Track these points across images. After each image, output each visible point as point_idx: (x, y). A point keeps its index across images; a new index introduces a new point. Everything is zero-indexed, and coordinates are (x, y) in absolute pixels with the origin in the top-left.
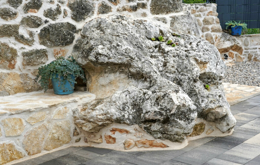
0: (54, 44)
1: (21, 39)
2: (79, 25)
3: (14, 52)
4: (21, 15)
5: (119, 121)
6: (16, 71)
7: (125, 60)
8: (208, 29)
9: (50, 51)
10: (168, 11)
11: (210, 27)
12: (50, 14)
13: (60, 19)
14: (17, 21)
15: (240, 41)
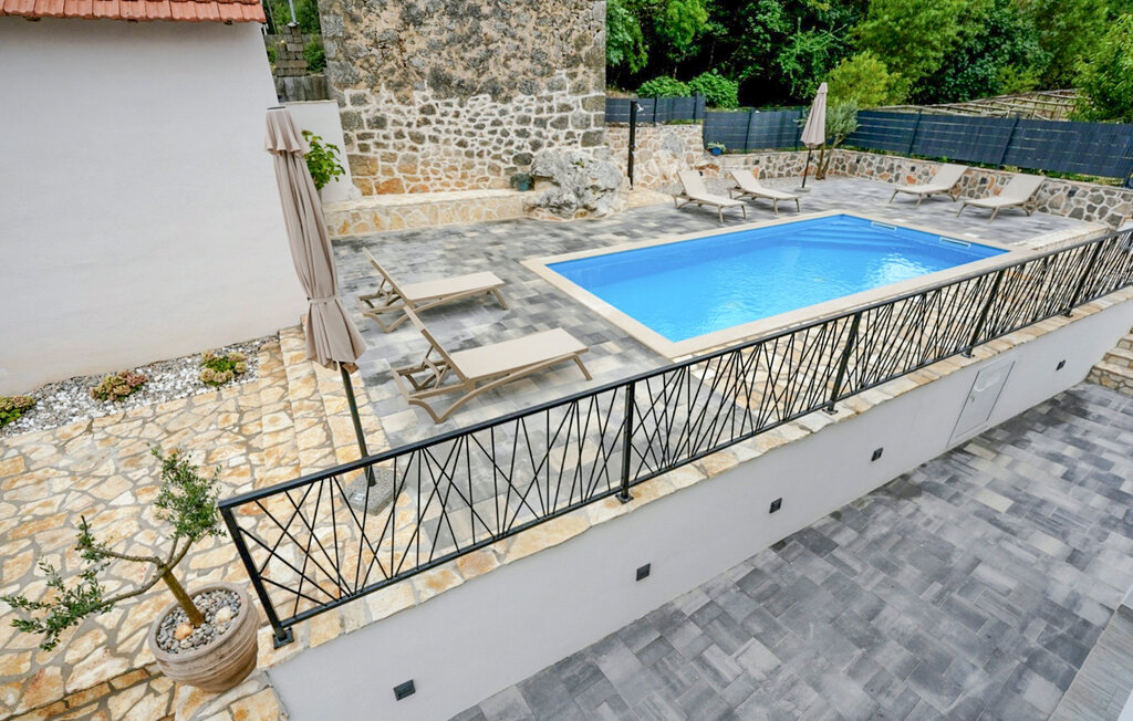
0: (521, 164)
1: (503, 161)
2: (535, 154)
3: (500, 168)
4: (503, 149)
5: (539, 206)
6: (501, 178)
7: (549, 175)
8: (690, 149)
9: (519, 168)
10: (594, 145)
11: (692, 146)
12: (518, 148)
13: (524, 151)
14: (501, 152)
15: (717, 161)
